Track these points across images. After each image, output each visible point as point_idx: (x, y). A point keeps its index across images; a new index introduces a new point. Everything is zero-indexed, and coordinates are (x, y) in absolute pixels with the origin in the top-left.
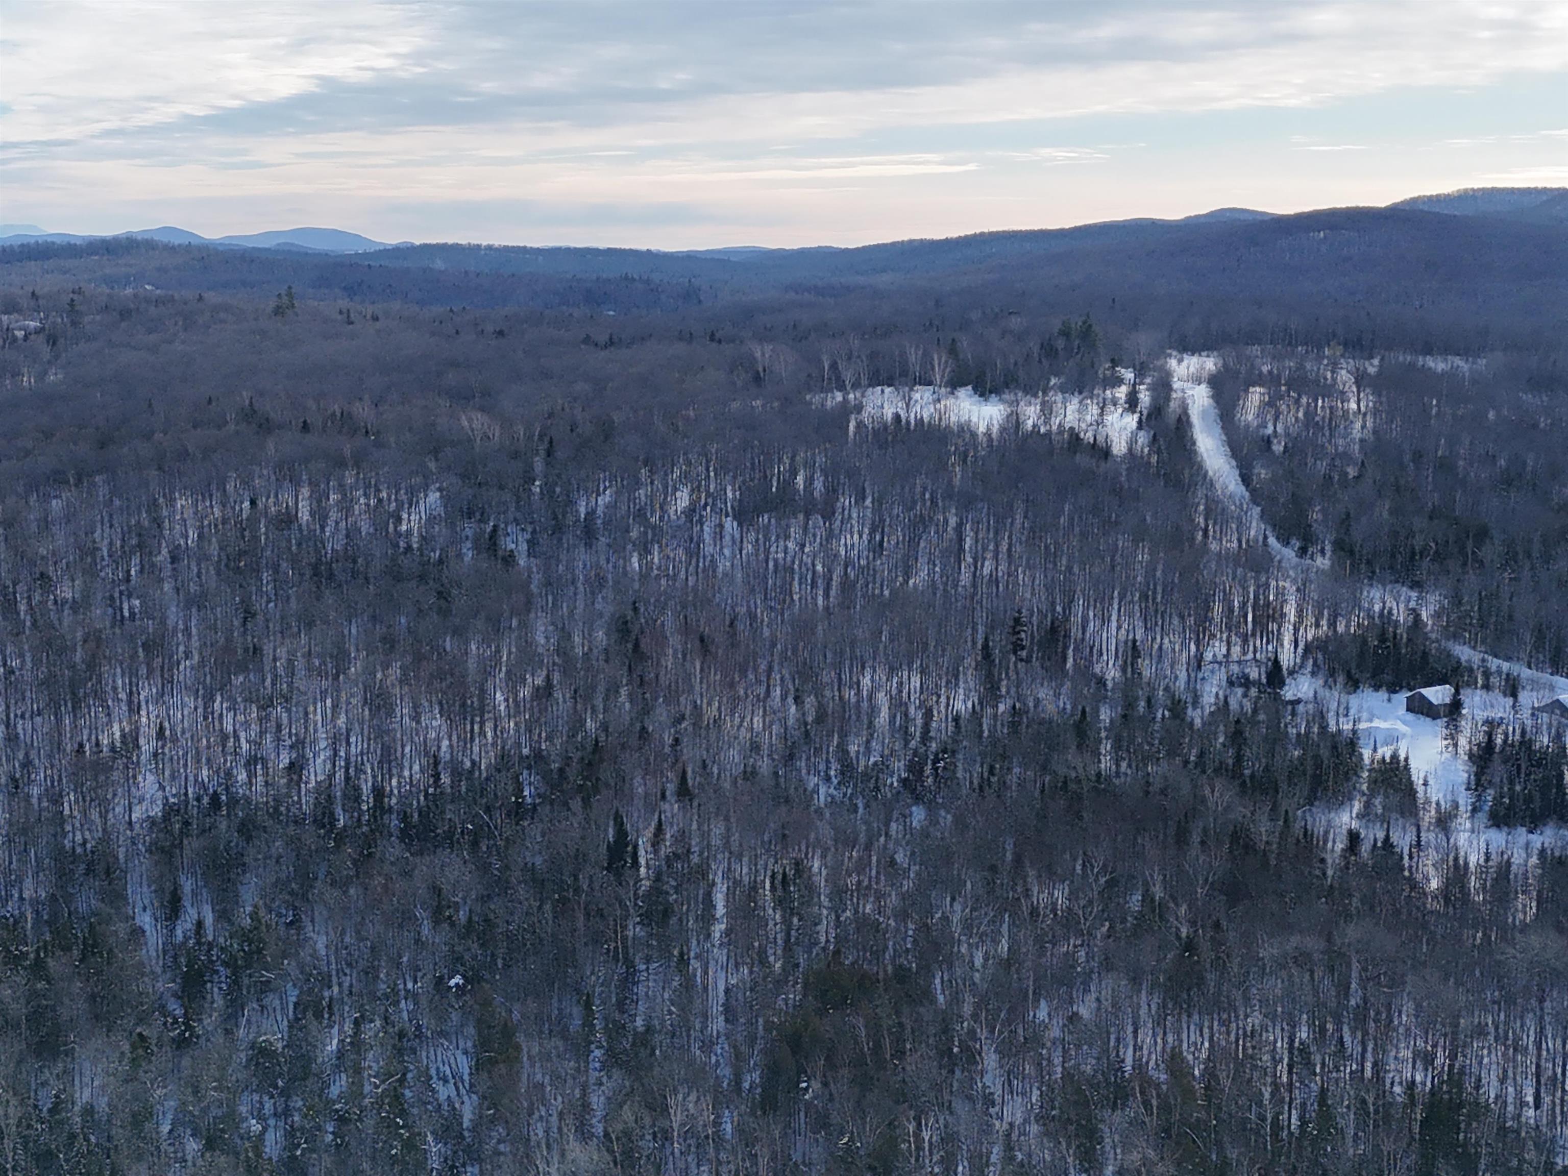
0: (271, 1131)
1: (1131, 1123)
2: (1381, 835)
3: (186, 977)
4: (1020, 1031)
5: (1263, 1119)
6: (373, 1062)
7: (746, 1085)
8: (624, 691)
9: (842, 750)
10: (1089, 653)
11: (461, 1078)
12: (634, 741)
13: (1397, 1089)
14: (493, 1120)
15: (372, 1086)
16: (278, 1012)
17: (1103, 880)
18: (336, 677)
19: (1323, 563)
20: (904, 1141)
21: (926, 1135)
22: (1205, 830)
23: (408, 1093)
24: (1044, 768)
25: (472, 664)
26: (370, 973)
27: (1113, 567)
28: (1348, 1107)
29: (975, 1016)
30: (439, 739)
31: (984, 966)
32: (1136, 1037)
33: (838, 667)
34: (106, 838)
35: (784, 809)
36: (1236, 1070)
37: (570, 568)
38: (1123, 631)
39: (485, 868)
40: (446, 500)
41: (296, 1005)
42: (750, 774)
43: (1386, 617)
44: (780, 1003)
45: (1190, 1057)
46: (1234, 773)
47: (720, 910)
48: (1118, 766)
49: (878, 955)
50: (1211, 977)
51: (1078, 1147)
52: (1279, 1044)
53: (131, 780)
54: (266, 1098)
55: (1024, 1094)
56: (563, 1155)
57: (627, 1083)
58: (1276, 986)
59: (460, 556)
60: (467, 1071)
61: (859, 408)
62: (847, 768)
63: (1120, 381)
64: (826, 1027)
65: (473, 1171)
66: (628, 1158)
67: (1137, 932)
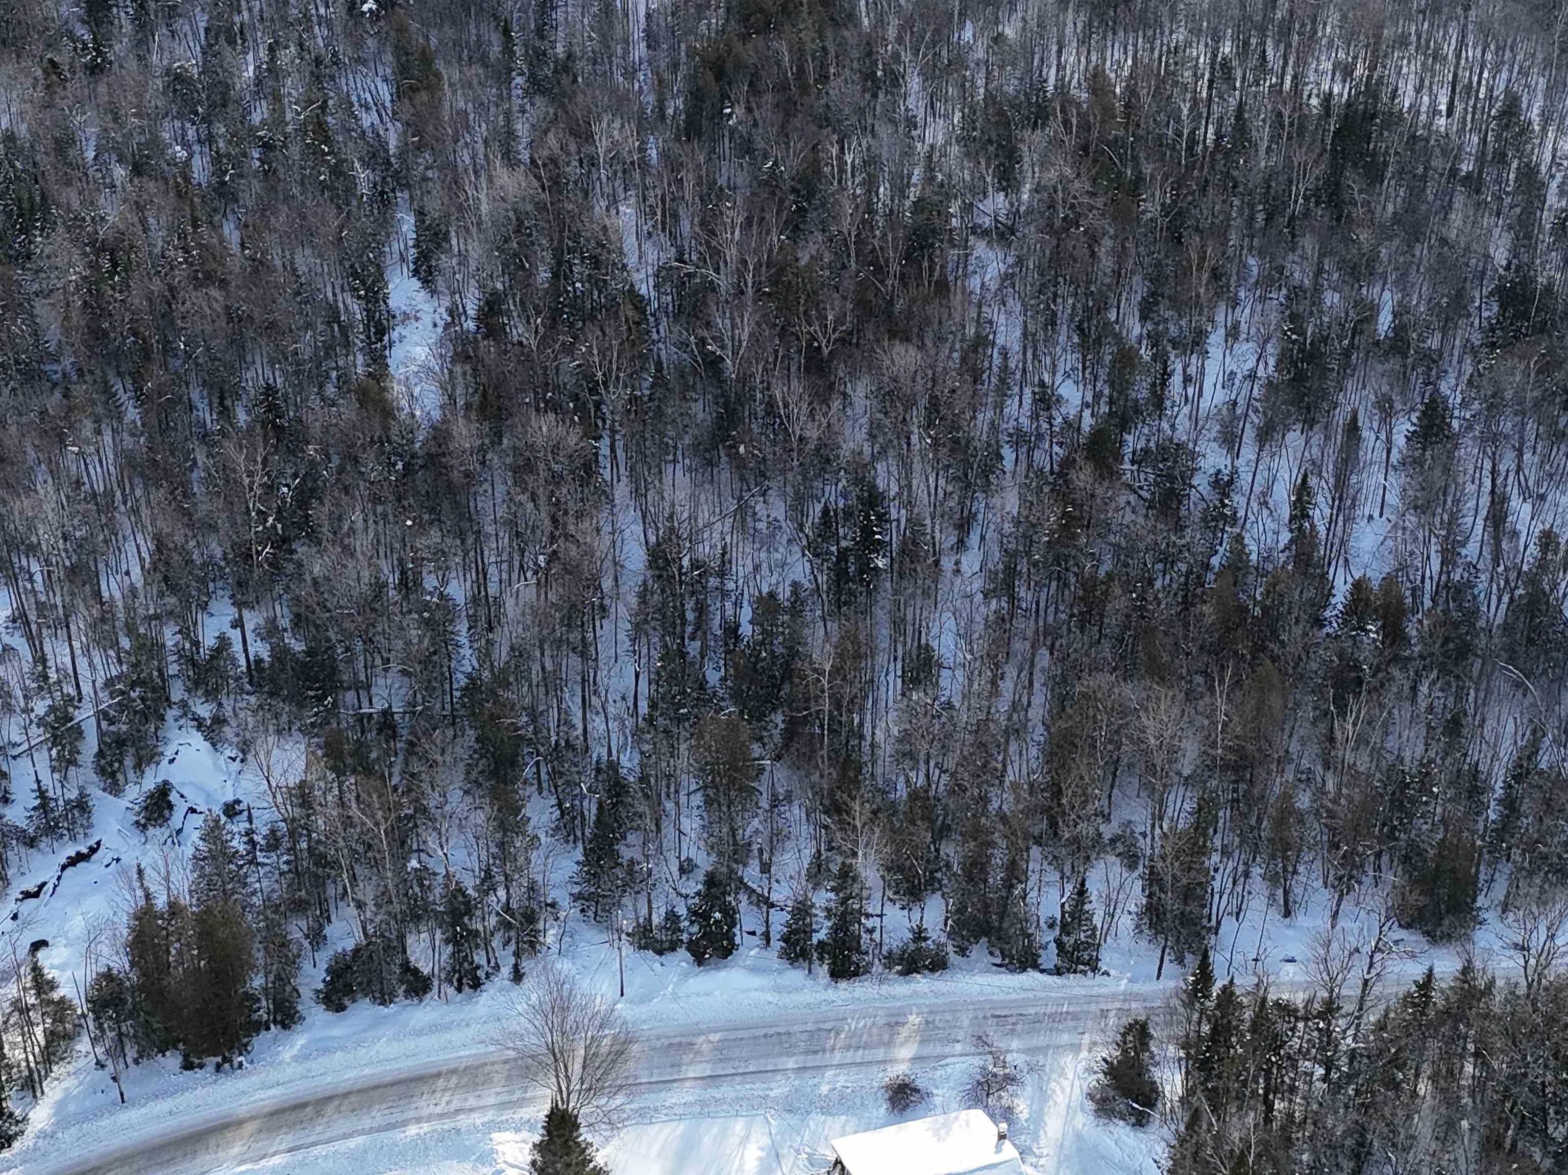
0: (197, 157)
1: (1050, 142)
4: (944, 53)
5: (1180, 135)
6: (292, 88)
7: (670, 111)
11: (383, 105)
13: (1314, 101)
14: (418, 148)
15: (293, 112)
16: (190, 38)
20: (827, 165)
21: (849, 158)
23: (331, 120)
28: (1264, 120)
29: (900, 40)
32: (1059, 57)
36: (1157, 87)
41: (207, 30)
44: (703, 28)
45: (1113, 75)
51: (998, 166)
52: (1202, 60)
54: (188, 125)
55: (946, 116)
56: (490, 180)
57: (552, 111)
60: (388, 98)
64: (749, 52)
65: (402, 196)
66: (556, 184)
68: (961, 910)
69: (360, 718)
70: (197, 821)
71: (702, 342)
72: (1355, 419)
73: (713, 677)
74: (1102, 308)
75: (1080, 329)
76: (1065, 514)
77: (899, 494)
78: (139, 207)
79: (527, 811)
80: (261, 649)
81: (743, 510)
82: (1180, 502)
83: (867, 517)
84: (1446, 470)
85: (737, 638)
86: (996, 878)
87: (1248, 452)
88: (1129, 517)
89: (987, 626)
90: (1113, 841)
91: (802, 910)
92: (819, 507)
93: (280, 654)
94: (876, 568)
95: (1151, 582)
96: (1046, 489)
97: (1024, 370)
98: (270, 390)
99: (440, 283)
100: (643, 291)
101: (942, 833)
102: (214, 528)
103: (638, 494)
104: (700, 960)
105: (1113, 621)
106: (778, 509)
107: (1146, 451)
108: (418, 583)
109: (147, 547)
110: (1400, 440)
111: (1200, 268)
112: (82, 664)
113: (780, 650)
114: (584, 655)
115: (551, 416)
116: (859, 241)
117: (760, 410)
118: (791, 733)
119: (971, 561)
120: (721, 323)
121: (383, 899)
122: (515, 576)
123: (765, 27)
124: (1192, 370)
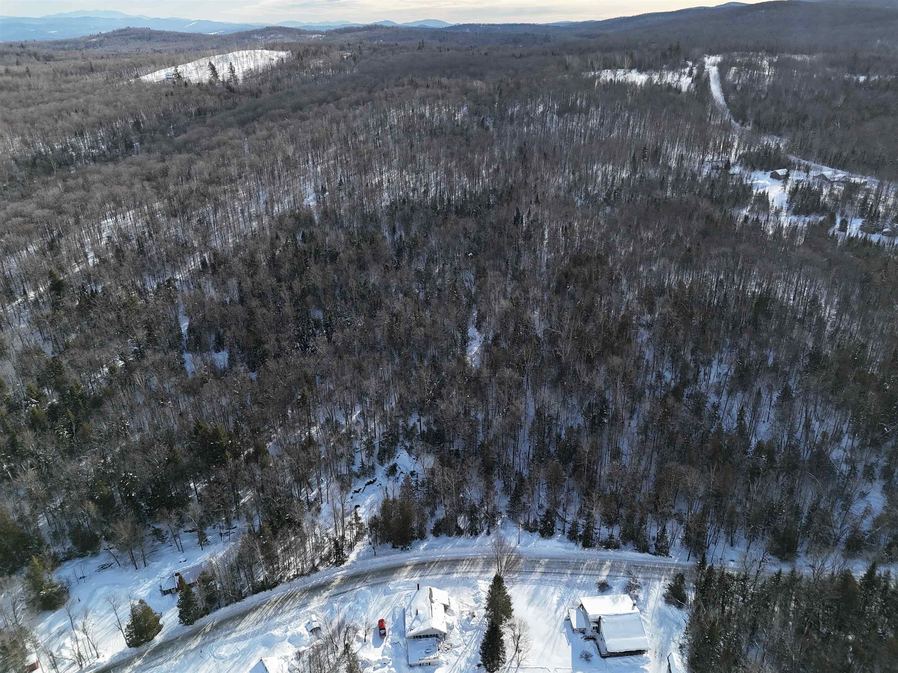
0: (421, 292)
1: (665, 301)
2: (755, 217)
3: (398, 250)
4: (634, 274)
5: (706, 301)
7: (552, 286)
8: (520, 170)
9: (586, 189)
10: (668, 158)
11: (472, 281)
12: (523, 186)
13: (749, 294)
14: (480, 293)
15: (447, 282)
16: (422, 261)
17: (664, 230)
18: (437, 165)
19: (749, 128)
20: (596, 303)
21: (603, 302)
22: (698, 215)
23: (457, 284)
24: (649, 196)
25: (476, 161)
26: (447, 252)
27: (678, 130)
28: (733, 298)
29: (621, 270)
30: (466, 184)
31: (625, 255)
32: (669, 276)
33: (587, 162)
34: (375, 211)
35: (567, 207)
37: (506, 132)
38: (679, 151)
39: (479, 223)
40: (469, 109)
41: (427, 259)
42: (557, 196)
43: (768, 146)
44: (563, 264)
45: (686, 283)
46: (710, 197)
47: (546, 236)
48: (673, 195)
49: (593, 250)
50: (695, 260)
51: (648, 307)
52: (714, 280)
53: (381, 195)
54: (420, 284)
55: (633, 292)
56: (499, 303)
57: (518, 284)
58: (715, 263)
59: (473, 127)
60: (473, 279)
61: (599, 77)
62: (587, 195)
63: (687, 66)
64: (575, 271)
65: (474, 306)
66: (517, 305)
67: (673, 245)
68: (625, 531)
69: (450, 451)
70: (403, 476)
71: (556, 351)
72: (760, 390)
73: (552, 450)
74: (679, 350)
75: (672, 356)
76: (664, 411)
77: (613, 401)
78: (405, 305)
79: (495, 484)
80: (424, 428)
81: (564, 402)
82: (702, 411)
83: (602, 407)
84: (790, 409)
85: (560, 439)
86: (636, 522)
87: (724, 398)
88: (685, 414)
89: (638, 443)
90: (675, 515)
91: (575, 524)
92: (588, 402)
93: (430, 430)
94: (604, 422)
95: (691, 435)
96: (659, 403)
97: (654, 367)
98: (434, 356)
99: (483, 329)
100: (540, 336)
101: (620, 506)
102: (415, 393)
103: (534, 393)
104: (543, 535)
105: (678, 447)
106: (575, 401)
107: (691, 394)
108: (469, 414)
109: (397, 396)
110: (775, 398)
111: (711, 341)
112: (377, 428)
113: (573, 444)
114: (514, 439)
115: (511, 369)
116: (605, 326)
117: (572, 372)
118: (575, 470)
119: (634, 423)
120: (562, 346)
121: (452, 505)
122: (496, 414)
123: (581, 264)
124: (707, 371)
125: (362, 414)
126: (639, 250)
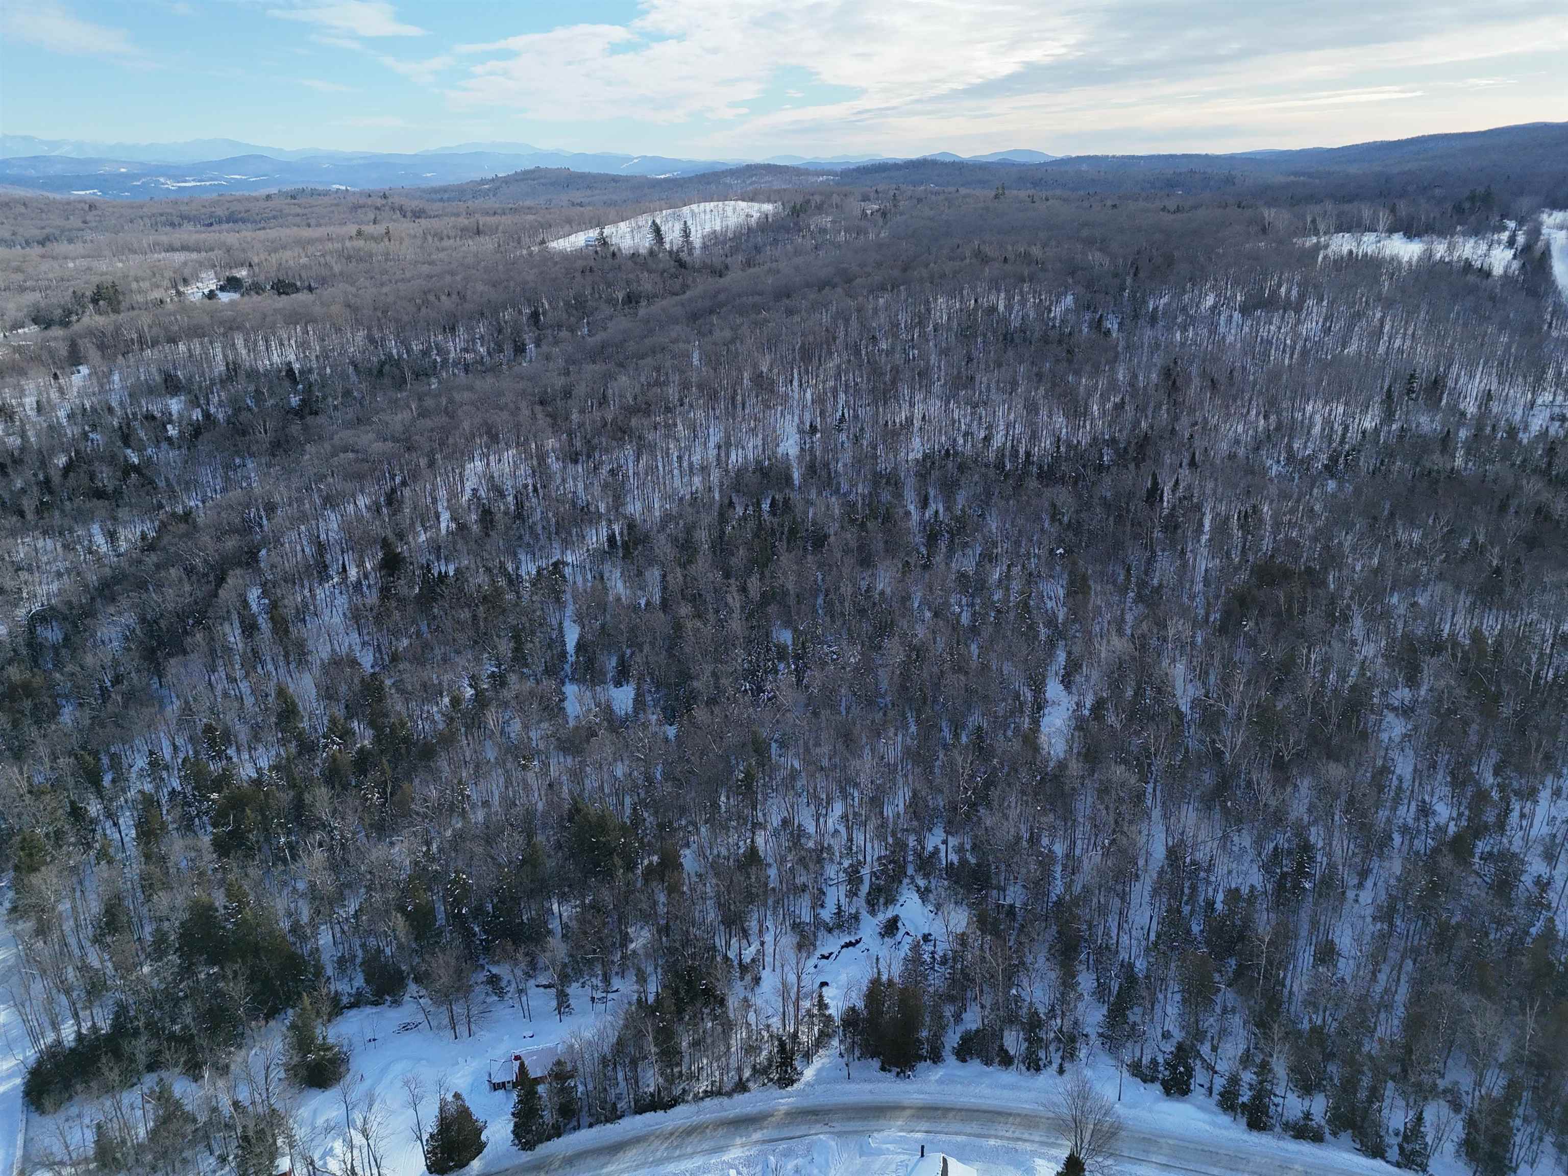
0: (965, 612)
1: (1442, 665)
3: (929, 536)
4: (1379, 607)
5: (1530, 672)
6: (1016, 585)
7: (1212, 619)
8: (1164, 407)
9: (1289, 447)
10: (1458, 395)
11: (1059, 598)
12: (1167, 435)
14: (1074, 621)
15: (1014, 597)
16: (972, 557)
17: (1445, 530)
18: (1011, 394)
20: (1299, 658)
21: (1313, 657)
22: (1519, 506)
23: (1032, 603)
24: (1417, 463)
25: (1082, 389)
26: (1017, 543)
27: (1482, 345)
29: (1352, 598)
30: (1061, 428)
31: (1361, 571)
32: (1453, 618)
35: (1250, 477)
36: (1517, 643)
37: (1141, 339)
38: (1483, 384)
39: (1080, 496)
40: (1076, 300)
41: (980, 555)
42: (1232, 457)
44: (1236, 579)
45: (1487, 633)
46: (1544, 471)
47: (1207, 528)
48: (1466, 464)
49: (1296, 560)
50: (1509, 590)
51: (1406, 673)
52: (1548, 632)
53: (909, 440)
54: (963, 597)
55: (1376, 642)
56: (1108, 642)
57: (1146, 611)
58: (1550, 598)
59: (1081, 331)
60: (1062, 595)
61: (1326, 247)
62: (1291, 457)
63: (1505, 228)
64: (1261, 595)
65: (1061, 643)
66: (1143, 647)
67: (1463, 560)
68: (1336, 1108)
69: (998, 906)
70: (909, 939)
71: (1213, 742)
73: (1196, 929)
74: (1468, 763)
75: (1452, 773)
76: (1432, 881)
77: (1323, 848)
78: (934, 632)
79: (1080, 978)
80: (954, 858)
81: (1225, 837)
82: (1512, 889)
83: (1302, 857)
85: (1213, 910)
86: (1362, 1095)
88: (1475, 891)
89: (1372, 938)
90: (1445, 1091)
91: (1234, 1080)
92: (1272, 845)
93: (963, 862)
94: (1304, 888)
95: (1487, 934)
96: (1421, 864)
97: (1412, 791)
98: (979, 728)
99: (1074, 689)
100: (1184, 709)
101: (1329, 1057)
102: (941, 792)
103: (1166, 817)
104: (1168, 1092)
105: (1457, 955)
106: (1247, 841)
107: (1490, 854)
108: (1039, 840)
109: (908, 794)
111: (1537, 750)
112: (869, 845)
113: (1239, 923)
114: (1123, 899)
115: (1123, 767)
116: (1314, 703)
117: (1243, 784)
118: (1240, 972)
120: (1226, 733)
121: (995, 1007)
122: (1091, 848)
123: (1272, 583)
124: (1526, 811)
125: (844, 817)
126: (1391, 564)
